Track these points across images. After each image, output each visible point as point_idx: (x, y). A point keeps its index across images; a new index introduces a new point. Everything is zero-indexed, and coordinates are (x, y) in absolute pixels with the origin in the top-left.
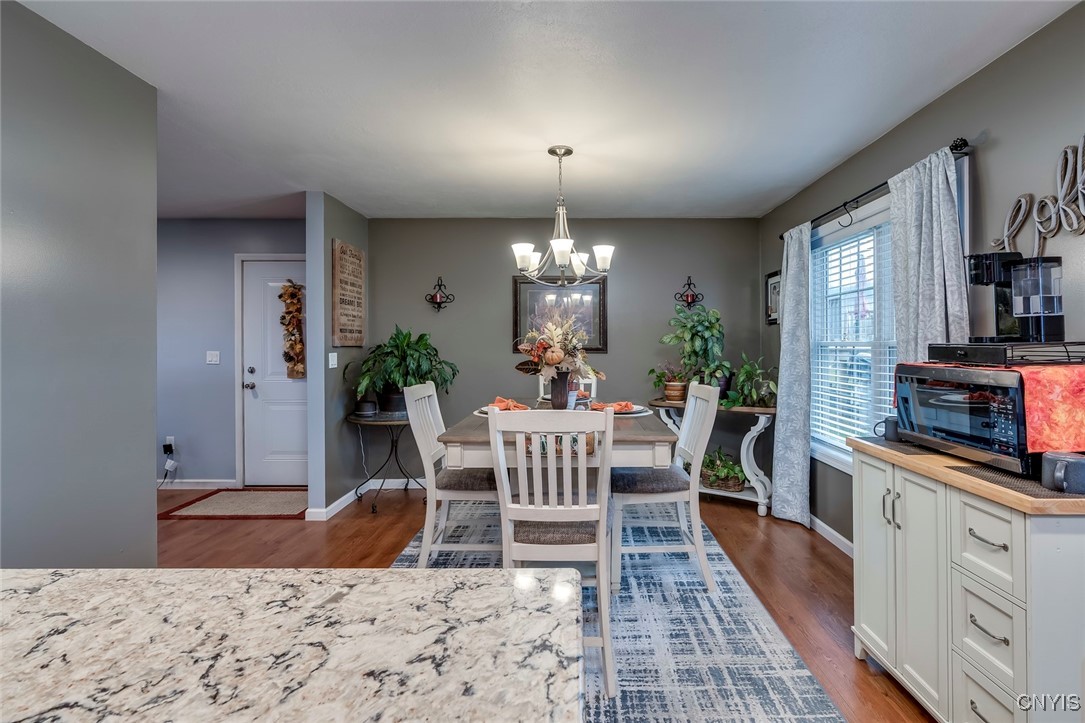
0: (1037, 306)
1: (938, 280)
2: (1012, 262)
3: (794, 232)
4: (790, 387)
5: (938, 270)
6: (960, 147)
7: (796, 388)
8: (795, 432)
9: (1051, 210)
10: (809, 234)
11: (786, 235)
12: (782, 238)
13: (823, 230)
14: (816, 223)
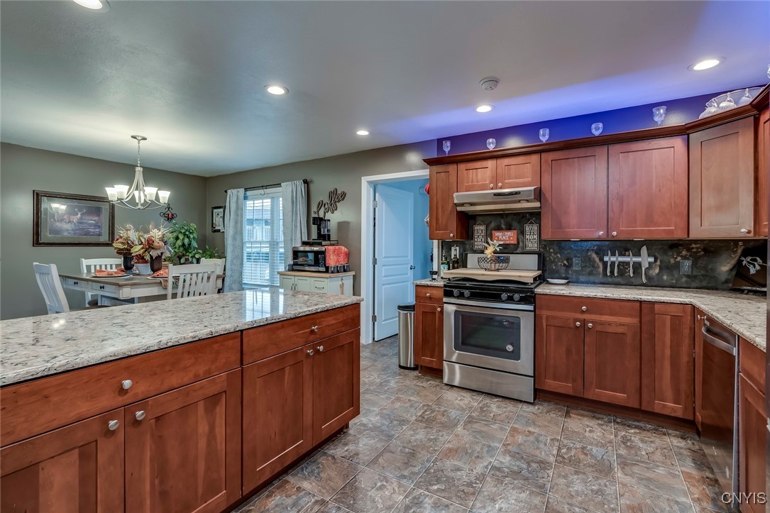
0: (326, 233)
1: (299, 221)
2: (321, 219)
3: (234, 191)
4: (232, 261)
5: (299, 218)
6: (305, 182)
7: (235, 261)
8: (234, 282)
9: (326, 206)
10: (243, 194)
11: (229, 192)
12: (226, 192)
13: (249, 193)
14: (246, 190)
